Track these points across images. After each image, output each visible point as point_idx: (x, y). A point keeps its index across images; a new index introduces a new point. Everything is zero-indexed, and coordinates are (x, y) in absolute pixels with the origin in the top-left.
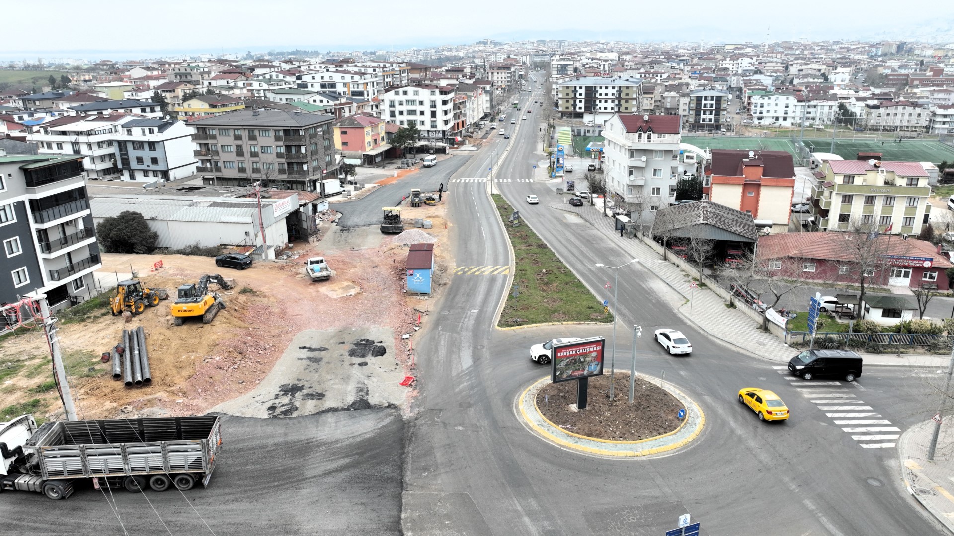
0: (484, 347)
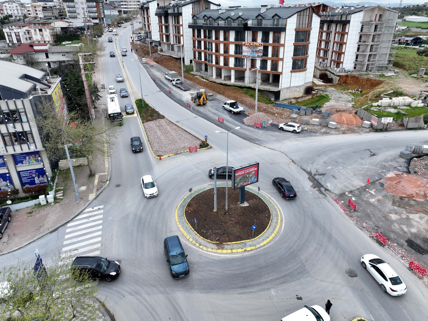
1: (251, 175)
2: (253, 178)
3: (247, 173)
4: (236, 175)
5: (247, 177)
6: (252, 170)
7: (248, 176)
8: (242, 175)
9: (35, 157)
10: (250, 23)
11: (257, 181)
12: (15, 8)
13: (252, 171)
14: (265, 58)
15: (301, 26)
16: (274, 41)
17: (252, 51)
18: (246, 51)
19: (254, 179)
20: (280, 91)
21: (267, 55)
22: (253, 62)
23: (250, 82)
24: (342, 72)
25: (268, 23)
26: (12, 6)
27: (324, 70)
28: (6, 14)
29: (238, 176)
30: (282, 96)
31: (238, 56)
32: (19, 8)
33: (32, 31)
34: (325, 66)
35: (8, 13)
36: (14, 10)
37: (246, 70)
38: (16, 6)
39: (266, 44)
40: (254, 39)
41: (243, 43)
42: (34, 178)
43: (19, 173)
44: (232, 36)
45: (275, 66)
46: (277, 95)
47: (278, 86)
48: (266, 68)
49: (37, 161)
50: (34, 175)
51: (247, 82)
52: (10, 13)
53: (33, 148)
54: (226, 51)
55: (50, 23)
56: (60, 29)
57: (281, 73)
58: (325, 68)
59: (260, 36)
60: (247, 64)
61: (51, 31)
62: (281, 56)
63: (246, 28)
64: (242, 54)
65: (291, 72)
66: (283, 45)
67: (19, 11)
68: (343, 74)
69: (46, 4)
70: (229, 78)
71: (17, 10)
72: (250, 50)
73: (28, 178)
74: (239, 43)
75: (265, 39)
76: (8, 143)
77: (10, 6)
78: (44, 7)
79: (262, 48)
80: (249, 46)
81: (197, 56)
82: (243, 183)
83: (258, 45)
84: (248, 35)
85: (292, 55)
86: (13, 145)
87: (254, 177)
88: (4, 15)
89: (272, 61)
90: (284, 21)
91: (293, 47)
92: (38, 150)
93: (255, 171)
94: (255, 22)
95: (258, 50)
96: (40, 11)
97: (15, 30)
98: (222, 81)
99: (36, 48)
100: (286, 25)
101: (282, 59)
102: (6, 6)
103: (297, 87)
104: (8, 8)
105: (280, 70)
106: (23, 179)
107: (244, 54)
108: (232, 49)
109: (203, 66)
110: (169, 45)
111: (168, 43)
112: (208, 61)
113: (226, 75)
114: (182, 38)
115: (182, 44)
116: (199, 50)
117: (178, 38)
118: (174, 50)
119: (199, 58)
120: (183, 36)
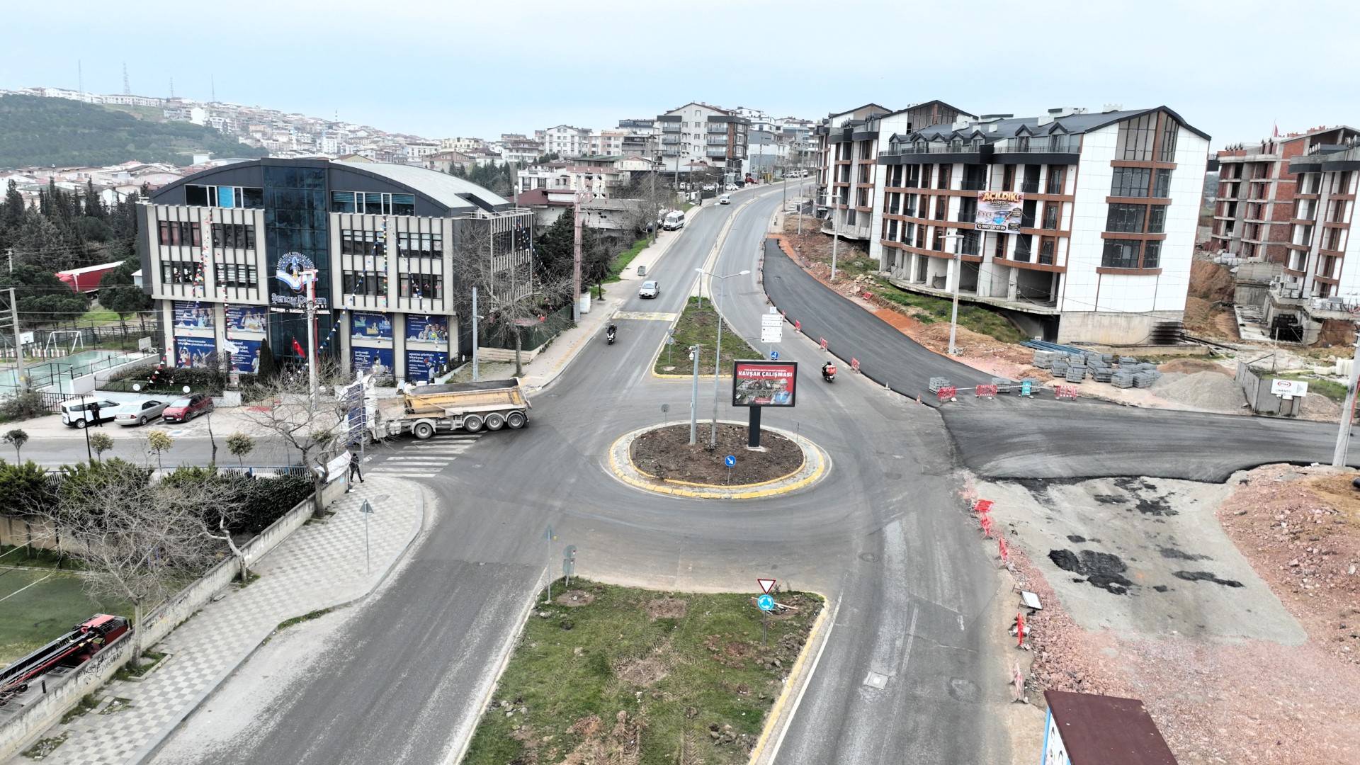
0: (861, 557)
1: (775, 386)
2: (782, 394)
3: (768, 379)
4: (740, 373)
5: (767, 388)
6: (780, 375)
7: (769, 385)
8: (754, 378)
9: (439, 329)
10: (1000, 146)
11: (793, 404)
12: (569, 139)
13: (781, 378)
14: (1026, 230)
15: (1130, 156)
16: (1049, 189)
17: (997, 213)
18: (985, 215)
19: (784, 397)
20: (1058, 317)
21: (1031, 224)
22: (1002, 238)
23: (994, 293)
24: (1331, 310)
25: (1039, 145)
26: (564, 135)
27: (1290, 307)
28: (547, 151)
29: (743, 377)
30: (1066, 332)
31: (967, 225)
32: (577, 139)
33: (573, 177)
34: (1295, 294)
35: (551, 150)
36: (565, 145)
37: (982, 262)
38: (573, 137)
39: (1032, 197)
40: (1007, 186)
41: (980, 192)
42: (428, 369)
43: (407, 352)
44: (957, 178)
45: (1048, 250)
46: (1050, 325)
47: (1054, 304)
48: (1027, 258)
49: (440, 336)
50: (429, 364)
51: (984, 292)
52: (555, 150)
53: (438, 310)
54: (941, 214)
55: (613, 162)
56: (629, 174)
57: (1064, 270)
58: (1295, 302)
59: (1020, 177)
60: (987, 248)
61: (611, 178)
62: (1064, 226)
63: (989, 156)
64: (973, 220)
65: (1100, 271)
66: (1072, 199)
67: (576, 146)
68: (1336, 316)
69: (635, 133)
70: (941, 281)
71: (573, 144)
72: (993, 211)
73: (419, 368)
74: (970, 193)
75: (1031, 185)
76: (405, 292)
77: (559, 134)
78: (627, 139)
79: (1020, 205)
80: (993, 202)
81: (888, 231)
82: (757, 398)
83: (1013, 198)
84: (994, 176)
85: (1102, 226)
86: (411, 296)
87: (786, 392)
88: (544, 155)
89: (1043, 238)
90: (1076, 139)
91: (1107, 206)
92: (444, 313)
93: (787, 378)
94: (1014, 143)
95: (1011, 210)
96: (617, 146)
97: (541, 175)
98: (926, 288)
99: (551, 197)
100: (1080, 149)
101: (1068, 235)
102: (551, 136)
103: (1118, 314)
104: (555, 139)
105: (1060, 262)
106: (412, 367)
107: (979, 220)
108: (954, 206)
109: (898, 255)
110: (844, 211)
111: (845, 207)
112: (906, 240)
113: (939, 275)
114: (871, 191)
115: (870, 205)
116: (894, 217)
117: (863, 193)
118: (854, 224)
119: (893, 235)
120: (873, 186)
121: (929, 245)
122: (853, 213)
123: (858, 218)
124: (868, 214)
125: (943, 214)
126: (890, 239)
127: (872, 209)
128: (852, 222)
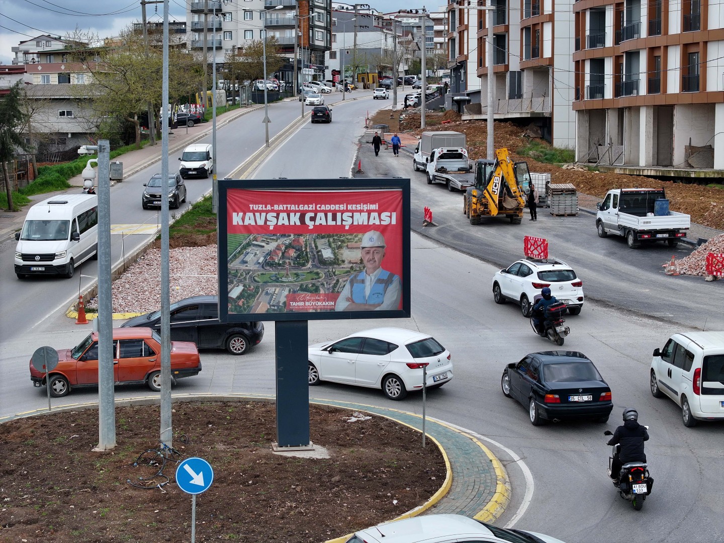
3: (322, 232)
4: (236, 219)
6: (361, 219)
8: (282, 231)
13: (363, 229)
29: (248, 229)
81: (587, 84)
82: (292, 296)
93: (383, 229)
109: (611, 122)
110: (500, 76)
111: (501, 68)
112: (624, 87)
113: (698, 143)
114: (547, 29)
115: (547, 54)
116: (597, 53)
117: (533, 35)
118: (520, 96)
119: (597, 88)
120: (551, 18)
121: (674, 84)
122: (517, 77)
123: (528, 82)
124: (543, 72)
125: (697, 18)
126: (592, 96)
127: (551, 60)
128: (516, 93)
